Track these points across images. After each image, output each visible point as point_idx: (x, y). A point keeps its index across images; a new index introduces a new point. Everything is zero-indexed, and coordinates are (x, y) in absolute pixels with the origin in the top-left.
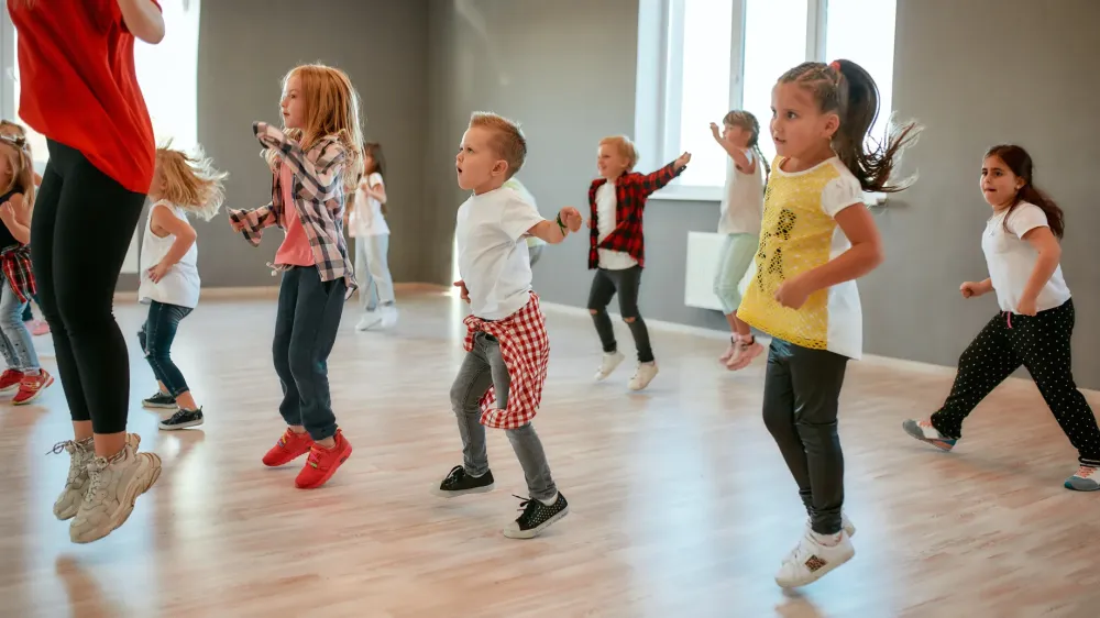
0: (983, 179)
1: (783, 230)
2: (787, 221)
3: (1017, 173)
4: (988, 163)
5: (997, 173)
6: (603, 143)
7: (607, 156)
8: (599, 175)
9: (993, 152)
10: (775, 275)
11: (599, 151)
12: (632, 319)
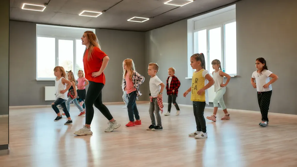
0: (256, 65)
1: (196, 82)
2: (197, 80)
3: (262, 63)
4: (257, 62)
5: (258, 64)
6: (169, 69)
7: (170, 72)
8: (169, 76)
9: (257, 60)
10: (196, 90)
11: (168, 71)
12: (175, 104)
